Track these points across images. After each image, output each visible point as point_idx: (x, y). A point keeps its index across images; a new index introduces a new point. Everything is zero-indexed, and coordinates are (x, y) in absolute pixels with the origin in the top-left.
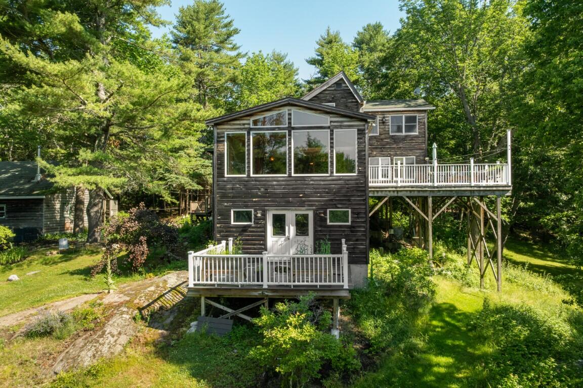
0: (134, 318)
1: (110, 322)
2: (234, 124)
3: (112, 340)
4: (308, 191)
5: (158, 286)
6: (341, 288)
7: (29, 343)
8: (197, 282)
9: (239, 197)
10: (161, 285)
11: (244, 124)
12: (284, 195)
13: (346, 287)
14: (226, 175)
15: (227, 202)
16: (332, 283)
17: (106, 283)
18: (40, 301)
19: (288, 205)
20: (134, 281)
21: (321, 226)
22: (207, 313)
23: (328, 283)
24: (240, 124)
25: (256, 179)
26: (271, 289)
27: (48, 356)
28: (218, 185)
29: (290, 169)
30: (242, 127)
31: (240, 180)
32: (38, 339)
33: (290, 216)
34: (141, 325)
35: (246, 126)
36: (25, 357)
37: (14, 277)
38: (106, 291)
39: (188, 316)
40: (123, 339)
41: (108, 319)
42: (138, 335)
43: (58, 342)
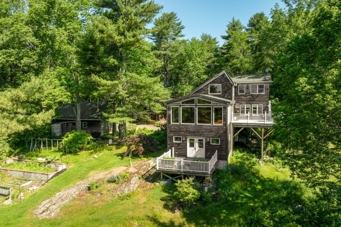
0: (139, 178)
1: (132, 179)
2: (174, 103)
3: (133, 185)
4: (203, 130)
5: (147, 166)
6: (207, 173)
7: (109, 184)
8: (159, 168)
9: (176, 132)
10: (148, 165)
11: (178, 103)
12: (194, 132)
13: (209, 173)
14: (171, 123)
15: (172, 133)
16: (205, 172)
17: (129, 163)
18: (107, 168)
19: (195, 135)
20: (138, 161)
21: (208, 145)
22: (163, 178)
23: (203, 172)
24: (176, 103)
25: (183, 125)
26: (184, 172)
27: (115, 189)
28: (168, 127)
29: (196, 122)
30: (177, 104)
31: (177, 125)
32: (111, 183)
33: (196, 140)
34: (141, 180)
35: (179, 104)
36: (109, 189)
37: (96, 156)
38: (129, 166)
39: (157, 178)
40: (136, 185)
41: (132, 178)
42: (141, 184)
43: (117, 185)
